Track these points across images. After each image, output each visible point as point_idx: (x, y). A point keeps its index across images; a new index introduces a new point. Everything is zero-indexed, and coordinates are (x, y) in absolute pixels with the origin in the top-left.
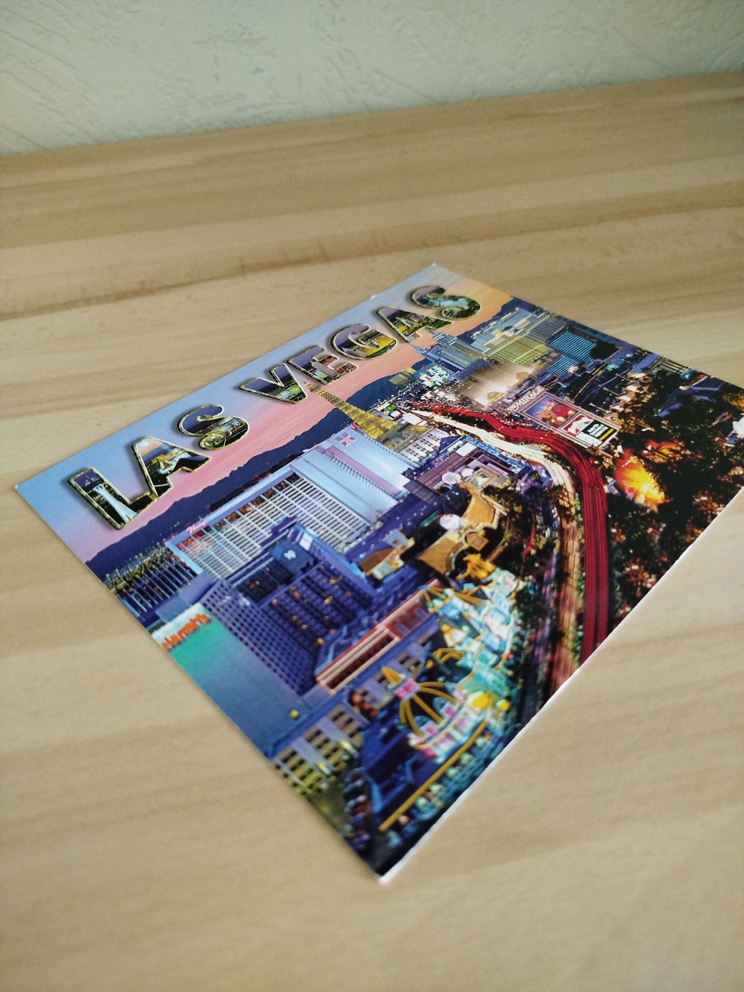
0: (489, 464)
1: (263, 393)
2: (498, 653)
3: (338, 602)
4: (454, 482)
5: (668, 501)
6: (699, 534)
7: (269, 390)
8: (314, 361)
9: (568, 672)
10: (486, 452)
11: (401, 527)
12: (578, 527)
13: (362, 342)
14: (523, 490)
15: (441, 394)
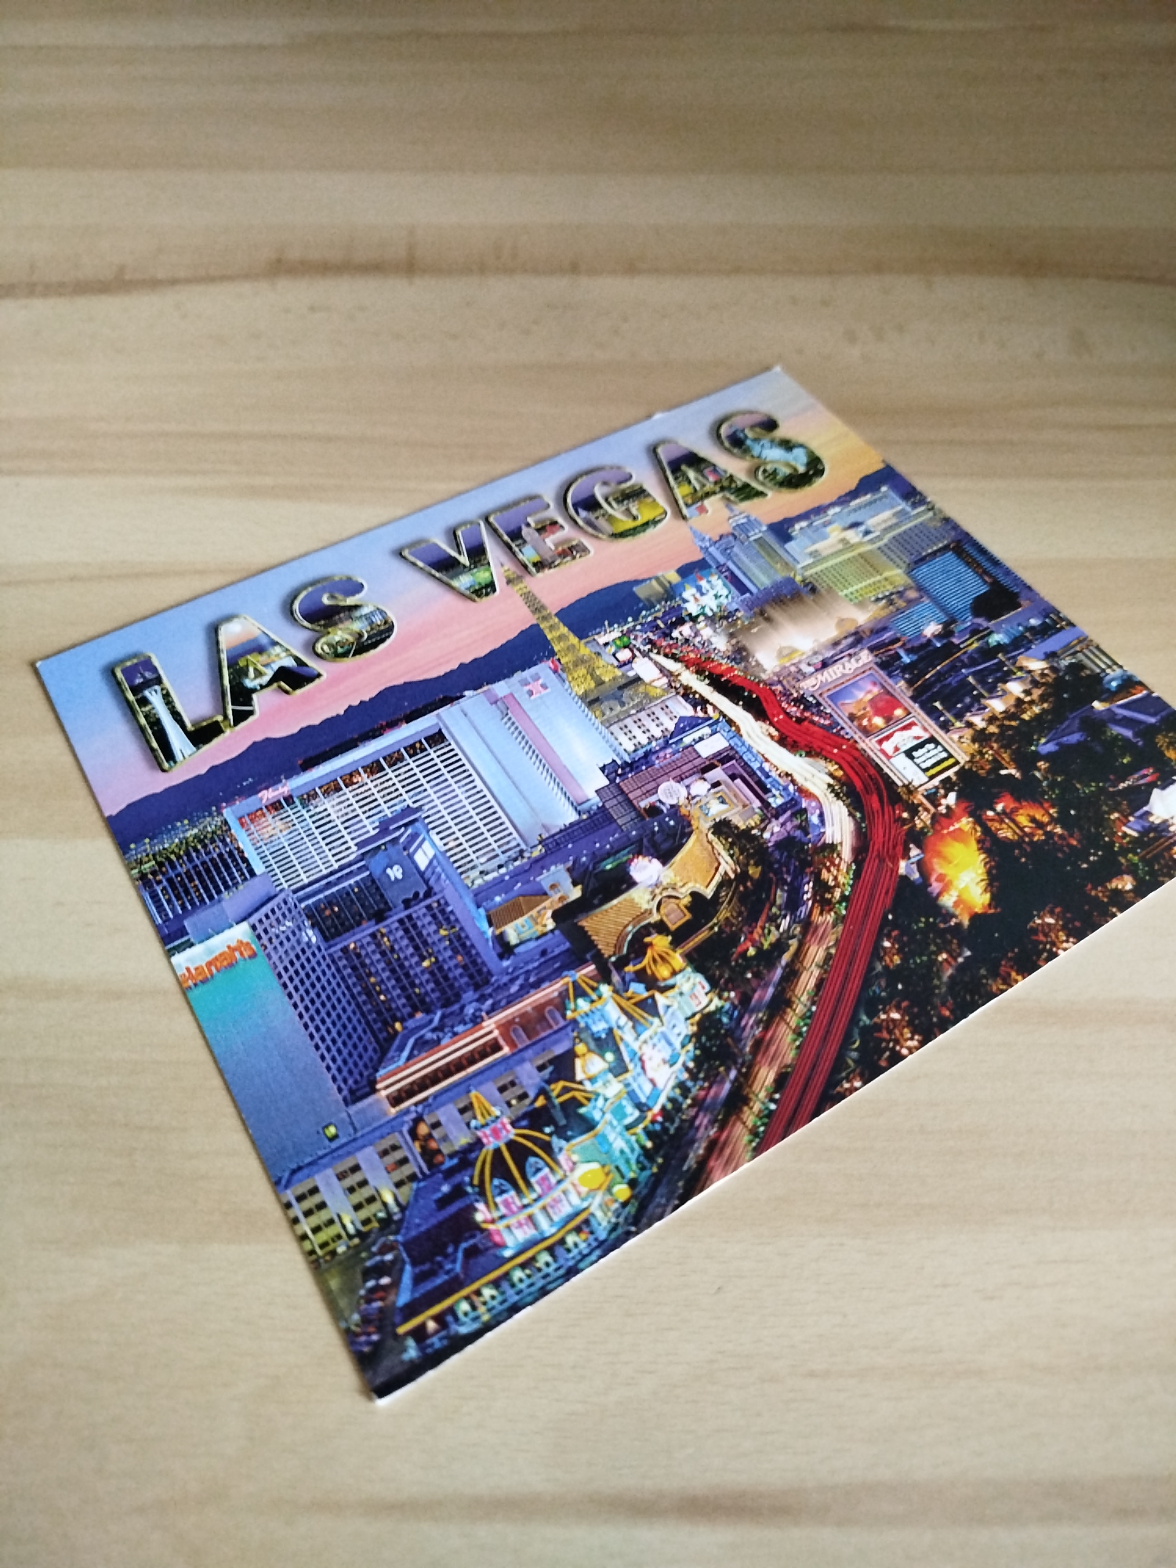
0: (738, 781)
1: (434, 572)
2: (641, 1107)
3: (440, 969)
4: (674, 802)
5: (992, 911)
6: (1016, 981)
7: (445, 566)
8: (528, 525)
9: (731, 1164)
10: (741, 757)
11: (570, 864)
12: (834, 926)
13: (614, 504)
14: (774, 839)
15: (706, 632)
